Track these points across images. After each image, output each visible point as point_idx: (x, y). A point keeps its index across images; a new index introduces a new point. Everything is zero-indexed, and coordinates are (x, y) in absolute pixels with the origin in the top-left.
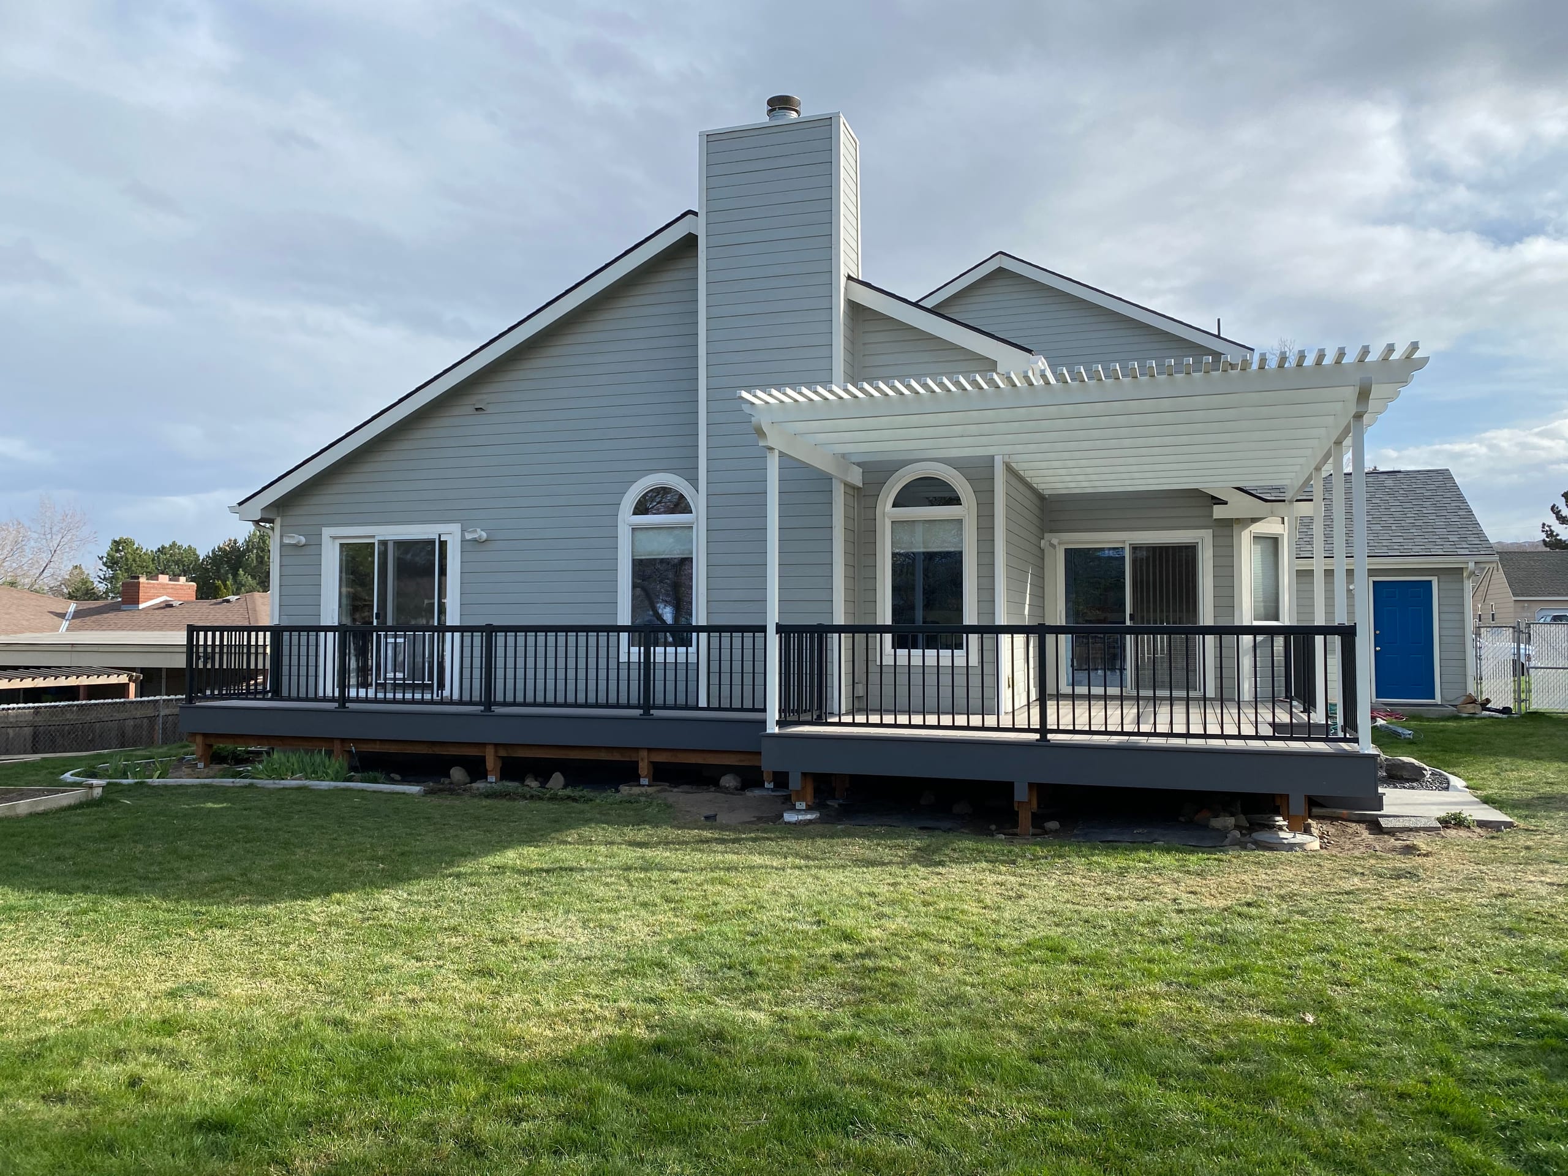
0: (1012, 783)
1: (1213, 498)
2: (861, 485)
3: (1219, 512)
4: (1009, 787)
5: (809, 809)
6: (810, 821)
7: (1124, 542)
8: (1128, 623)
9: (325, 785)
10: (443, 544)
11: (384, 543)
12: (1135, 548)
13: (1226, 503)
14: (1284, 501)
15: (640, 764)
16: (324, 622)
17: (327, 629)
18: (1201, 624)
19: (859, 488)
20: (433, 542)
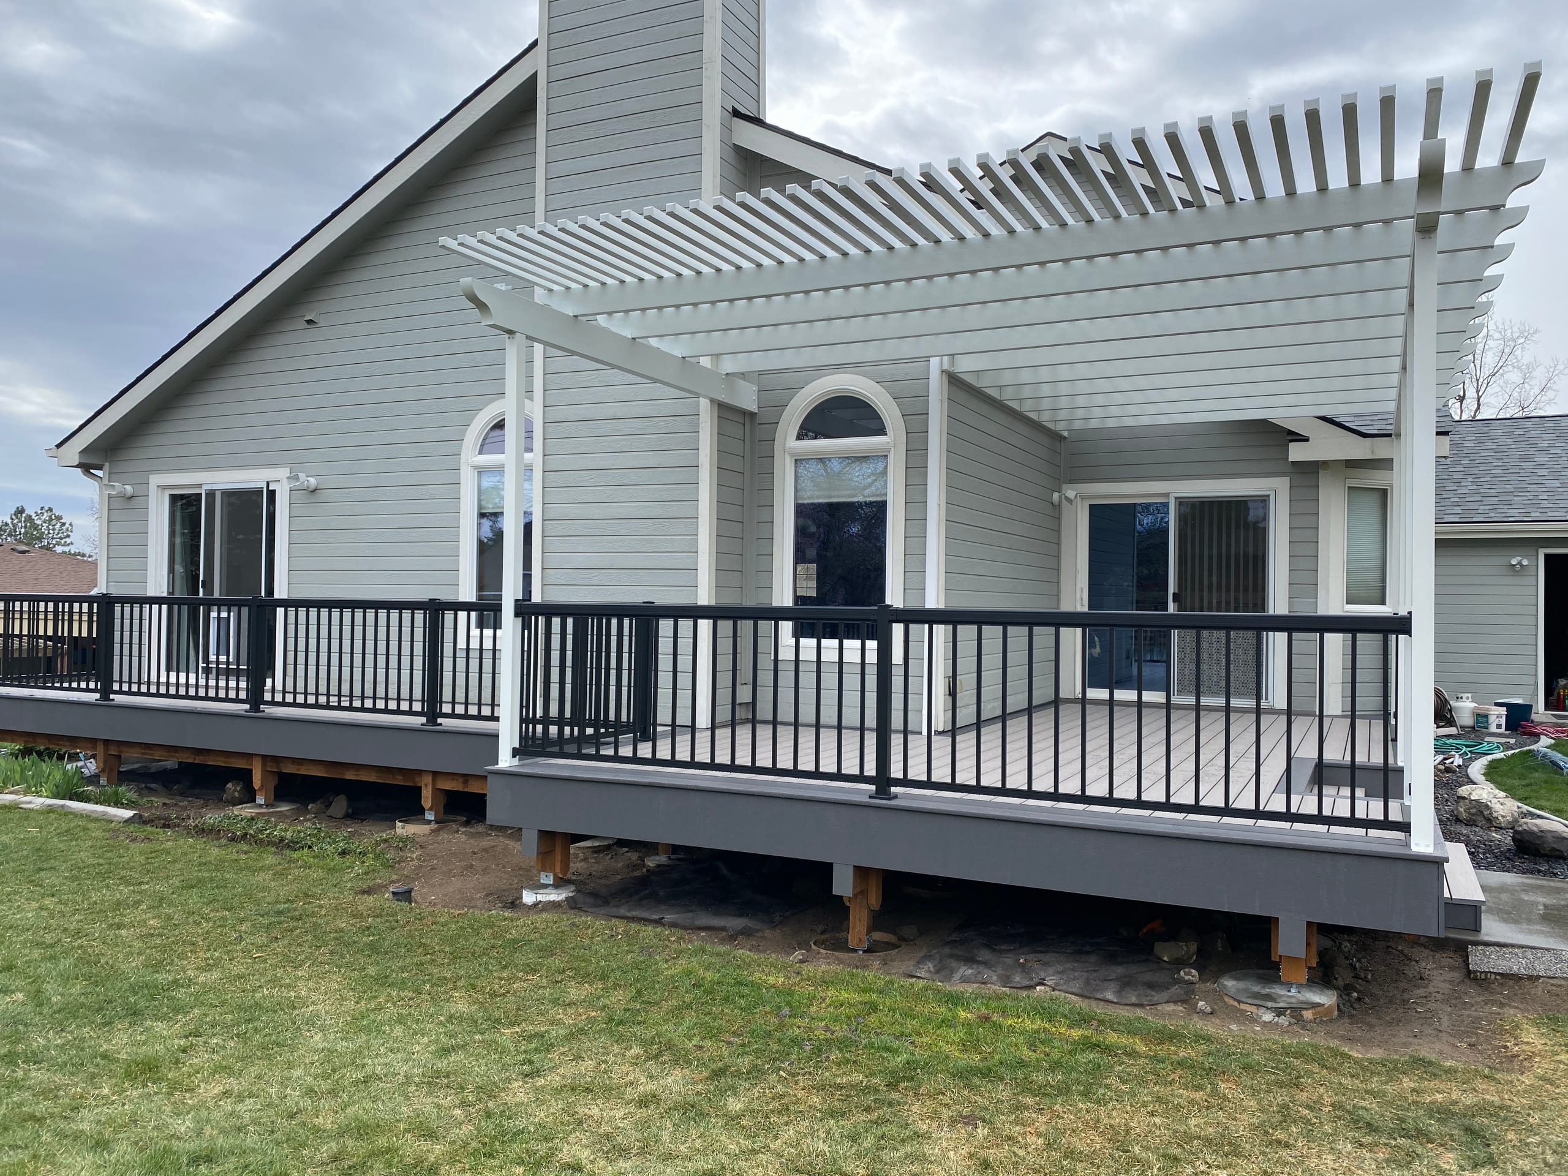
0: (831, 864)
1: (1291, 433)
2: (754, 408)
3: (1297, 453)
4: (825, 870)
5: (559, 883)
6: (554, 906)
7: (1167, 495)
8: (1172, 608)
9: (37, 802)
10: (272, 494)
11: (211, 494)
12: (1181, 502)
13: (1307, 440)
14: (1390, 435)
15: (424, 792)
16: (151, 593)
17: (152, 601)
18: (1271, 612)
19: (752, 415)
20: (260, 492)
